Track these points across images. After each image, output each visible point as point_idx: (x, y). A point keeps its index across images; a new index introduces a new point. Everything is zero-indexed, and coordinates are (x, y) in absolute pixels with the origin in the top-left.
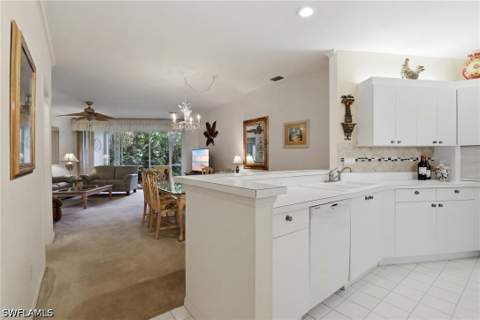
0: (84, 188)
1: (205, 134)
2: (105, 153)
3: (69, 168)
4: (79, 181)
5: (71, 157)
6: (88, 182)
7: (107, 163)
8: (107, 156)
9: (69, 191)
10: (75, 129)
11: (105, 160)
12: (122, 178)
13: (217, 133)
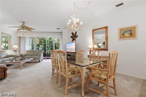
0: (21, 60)
1: (71, 37)
2: (30, 46)
3: (15, 51)
4: (19, 56)
5: (16, 47)
6: (23, 57)
7: (31, 49)
8: (31, 47)
9: (14, 61)
10: (18, 36)
11: (30, 48)
12: (37, 55)
13: (77, 36)
